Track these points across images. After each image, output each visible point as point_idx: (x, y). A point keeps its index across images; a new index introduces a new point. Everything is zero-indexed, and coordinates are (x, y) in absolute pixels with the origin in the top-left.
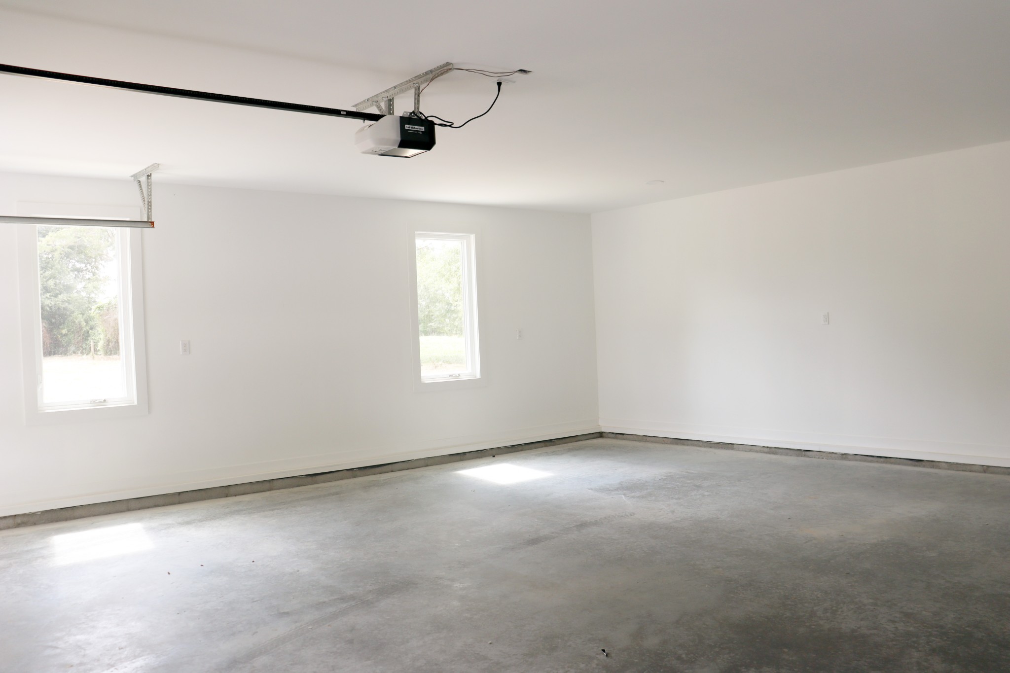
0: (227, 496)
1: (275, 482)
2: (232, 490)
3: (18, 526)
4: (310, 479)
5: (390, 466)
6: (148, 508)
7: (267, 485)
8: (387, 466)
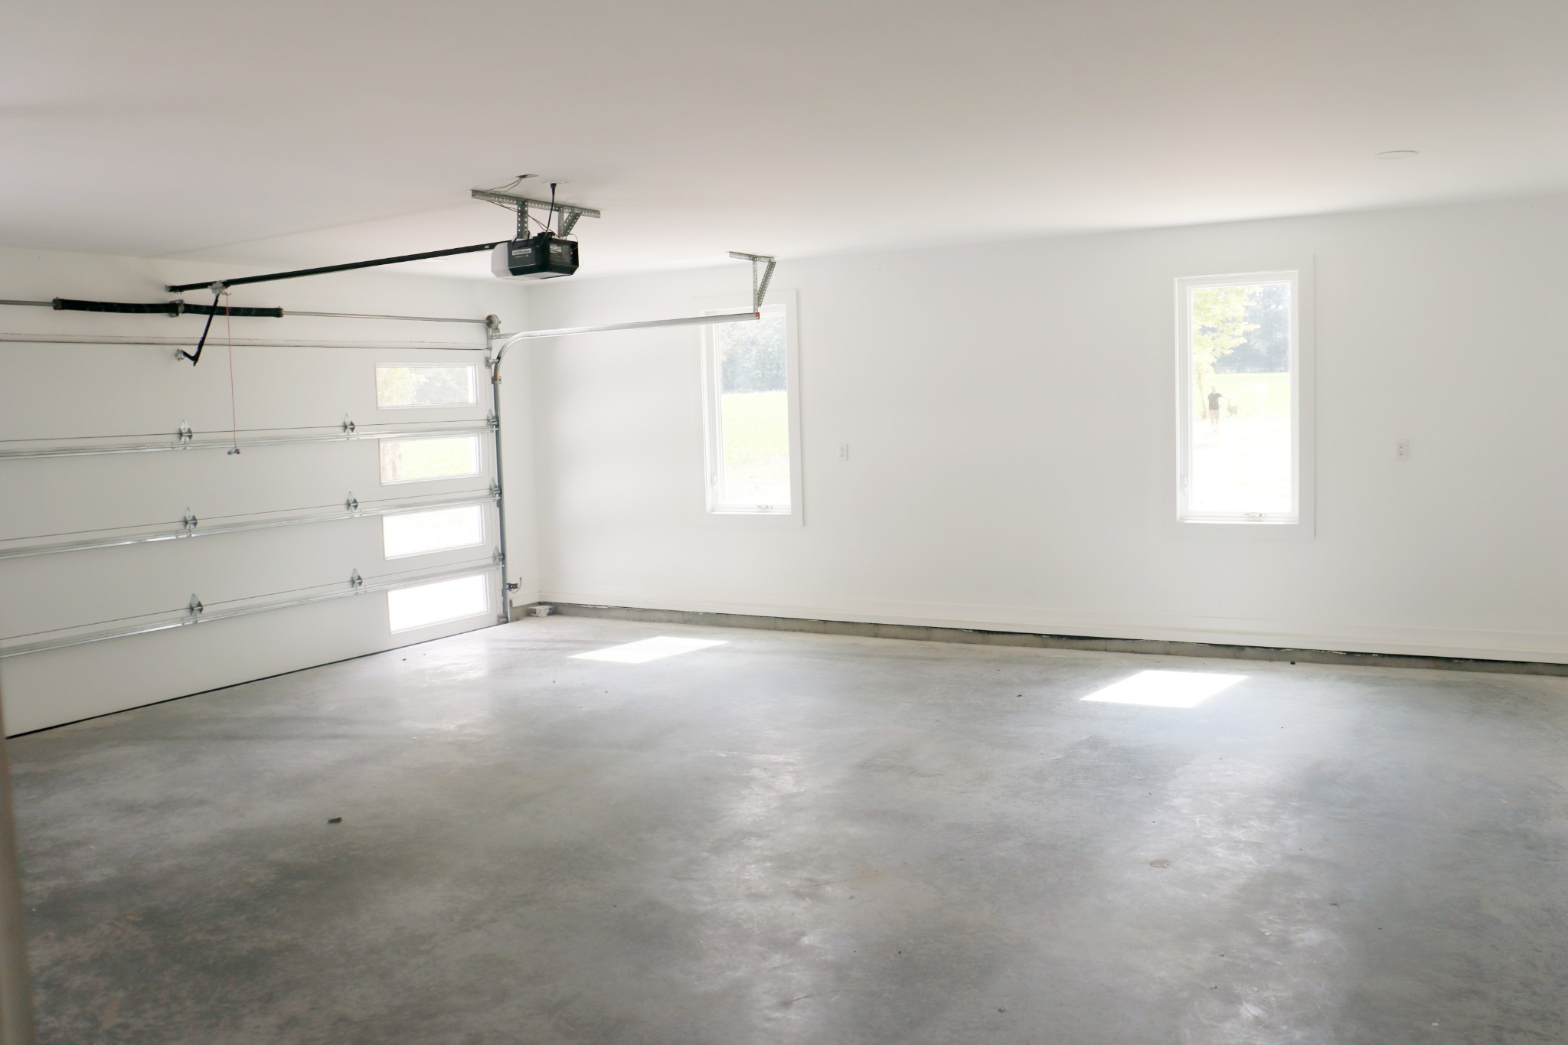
0: (876, 636)
1: (934, 631)
2: (883, 630)
3: (685, 622)
4: (980, 637)
5: (1103, 642)
6: (794, 631)
7: (924, 634)
8: (1097, 641)
